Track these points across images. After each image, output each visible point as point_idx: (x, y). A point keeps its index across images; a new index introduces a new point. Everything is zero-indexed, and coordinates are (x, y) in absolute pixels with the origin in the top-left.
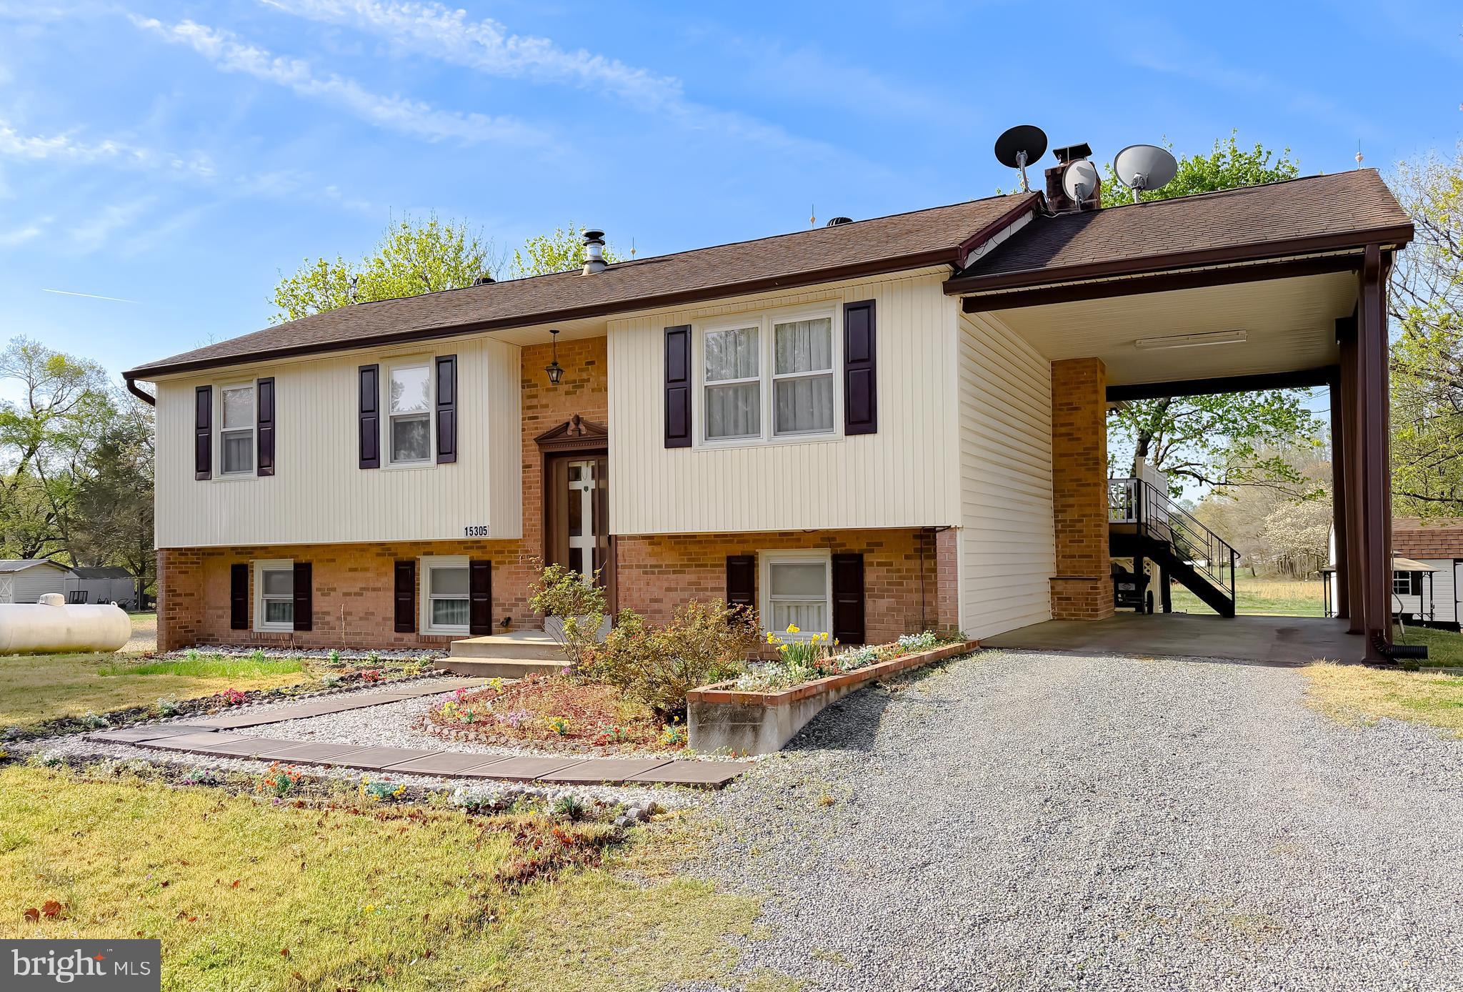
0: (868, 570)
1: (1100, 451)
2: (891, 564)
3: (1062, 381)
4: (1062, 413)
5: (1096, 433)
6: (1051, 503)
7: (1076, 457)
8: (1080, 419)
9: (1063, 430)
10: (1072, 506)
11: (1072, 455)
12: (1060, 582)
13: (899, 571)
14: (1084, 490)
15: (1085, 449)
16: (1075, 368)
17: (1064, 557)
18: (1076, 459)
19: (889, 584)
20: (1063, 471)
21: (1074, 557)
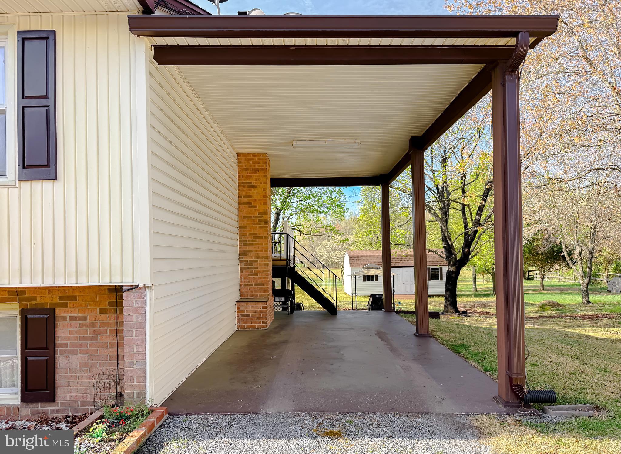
0: (60, 324)
1: (268, 216)
2: (85, 319)
3: (245, 167)
4: (244, 189)
5: (266, 203)
6: (237, 249)
7: (253, 218)
8: (256, 194)
9: (246, 200)
10: (251, 251)
11: (251, 217)
12: (243, 304)
13: (93, 325)
14: (258, 240)
15: (259, 214)
16: (253, 160)
17: (245, 285)
18: (254, 220)
19: (82, 338)
20: (246, 227)
21: (251, 285)
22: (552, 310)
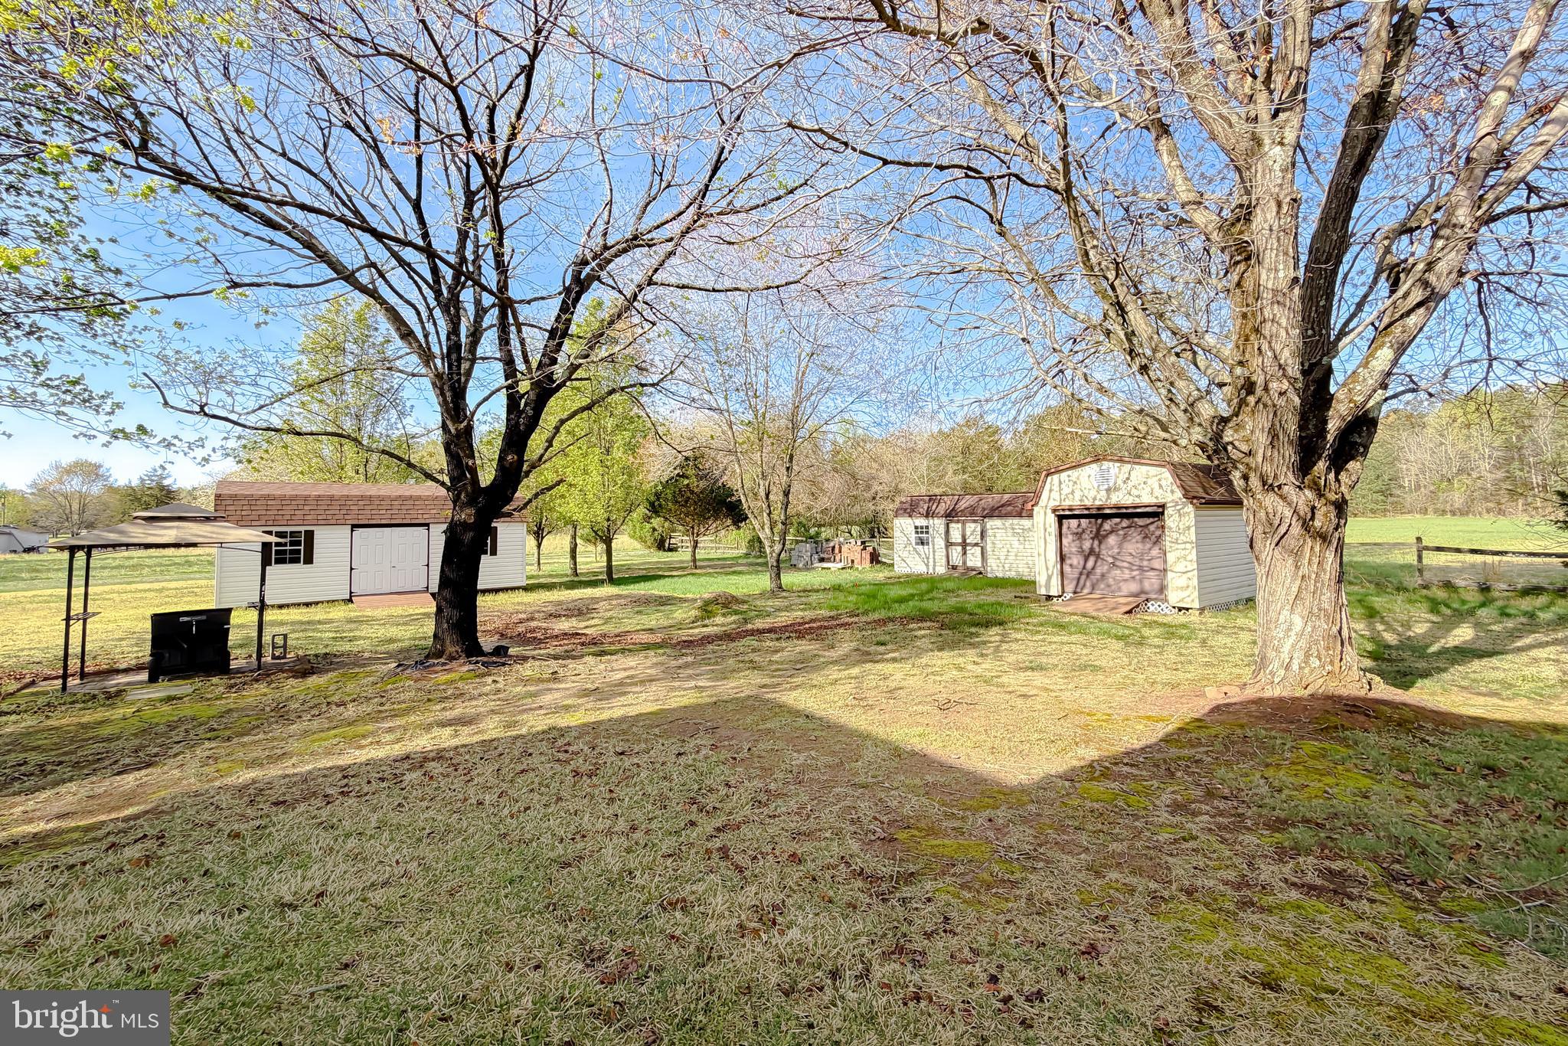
22: (724, 615)
